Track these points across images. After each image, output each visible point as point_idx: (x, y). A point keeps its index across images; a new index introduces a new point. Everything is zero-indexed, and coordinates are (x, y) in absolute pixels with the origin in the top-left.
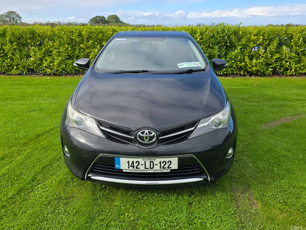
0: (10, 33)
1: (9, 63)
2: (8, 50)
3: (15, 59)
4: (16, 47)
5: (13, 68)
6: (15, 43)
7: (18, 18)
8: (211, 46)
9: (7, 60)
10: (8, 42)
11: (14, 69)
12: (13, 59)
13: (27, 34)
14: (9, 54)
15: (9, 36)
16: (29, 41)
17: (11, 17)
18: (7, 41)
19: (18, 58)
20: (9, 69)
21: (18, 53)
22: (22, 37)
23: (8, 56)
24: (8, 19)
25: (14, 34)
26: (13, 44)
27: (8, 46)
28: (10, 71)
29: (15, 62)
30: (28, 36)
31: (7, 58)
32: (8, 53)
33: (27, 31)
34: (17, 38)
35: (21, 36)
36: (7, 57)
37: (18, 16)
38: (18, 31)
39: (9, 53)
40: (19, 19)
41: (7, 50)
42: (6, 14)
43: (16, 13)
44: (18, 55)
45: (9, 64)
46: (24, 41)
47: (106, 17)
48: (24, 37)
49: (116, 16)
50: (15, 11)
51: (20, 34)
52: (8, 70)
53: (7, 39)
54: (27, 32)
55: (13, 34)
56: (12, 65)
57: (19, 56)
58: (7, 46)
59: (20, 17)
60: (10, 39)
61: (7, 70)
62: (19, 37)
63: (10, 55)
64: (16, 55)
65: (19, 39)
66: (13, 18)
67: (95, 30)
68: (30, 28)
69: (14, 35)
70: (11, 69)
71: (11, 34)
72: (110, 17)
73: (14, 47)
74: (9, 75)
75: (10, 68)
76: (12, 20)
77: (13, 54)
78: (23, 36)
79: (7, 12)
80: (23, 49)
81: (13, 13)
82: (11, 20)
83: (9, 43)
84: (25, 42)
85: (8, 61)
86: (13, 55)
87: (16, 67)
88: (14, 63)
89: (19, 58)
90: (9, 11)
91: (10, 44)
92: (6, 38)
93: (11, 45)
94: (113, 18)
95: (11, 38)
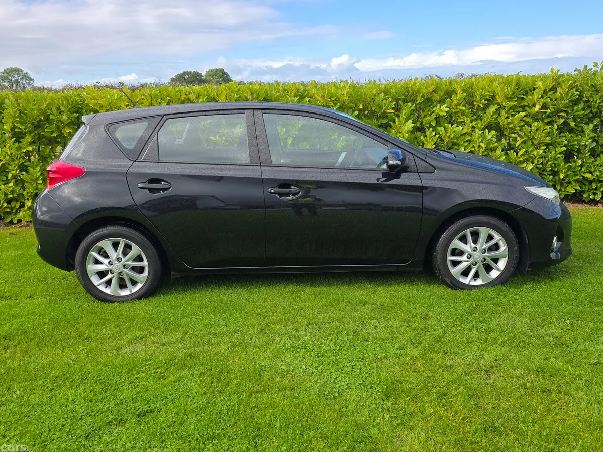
0: (15, 112)
1: (12, 192)
2: (7, 157)
3: (27, 182)
4: (30, 149)
5: (22, 206)
6: (28, 138)
7: (27, 80)
8: (573, 124)
9: (7, 184)
10: (7, 135)
11: (26, 208)
12: (23, 181)
13: (60, 113)
14: (11, 168)
15: (11, 120)
16: (68, 131)
17: (13, 80)
18: (5, 134)
19: (37, 179)
20: (12, 209)
21: (37, 166)
22: (48, 119)
23: (8, 172)
24: (6, 84)
25: (26, 114)
26: (21, 140)
27: (8, 145)
28: (15, 214)
29: (30, 190)
30: (65, 117)
31: (5, 178)
32: (7, 166)
33: (63, 105)
34: (32, 123)
35: (44, 117)
36: (7, 177)
37: (26, 77)
38: (37, 106)
39: (9, 165)
40: (29, 83)
41: (4, 157)
42: (3, 73)
43: (21, 71)
44: (38, 169)
45: (11, 196)
46: (52, 132)
47: (203, 74)
48: (53, 119)
49: (222, 71)
50: (21, 68)
51: (43, 112)
52: (8, 210)
53: (5, 127)
54: (62, 108)
55: (24, 113)
56: (21, 196)
57: (39, 174)
58: (5, 146)
59: (31, 80)
60: (13, 128)
61: (7, 212)
62: (40, 120)
63: (13, 172)
64: (30, 170)
65: (39, 125)
66: (17, 82)
67: (252, 94)
68: (71, 97)
69: (25, 117)
70: (17, 210)
71: (18, 112)
72: (210, 73)
73: (24, 148)
74: (11, 223)
75: (13, 204)
76: (14, 85)
77: (23, 168)
78: (52, 117)
79: (5, 71)
80: (50, 152)
81: (17, 71)
82: (12, 85)
83: (12, 138)
84: (55, 135)
85: (10, 187)
86: (21, 171)
87: (30, 201)
88: (25, 193)
89: (39, 177)
90: (9, 67)
91: (15, 141)
92: (3, 126)
93: (17, 144)
94: (216, 75)
95: (16, 125)
